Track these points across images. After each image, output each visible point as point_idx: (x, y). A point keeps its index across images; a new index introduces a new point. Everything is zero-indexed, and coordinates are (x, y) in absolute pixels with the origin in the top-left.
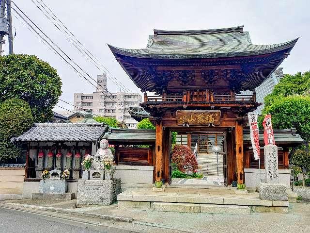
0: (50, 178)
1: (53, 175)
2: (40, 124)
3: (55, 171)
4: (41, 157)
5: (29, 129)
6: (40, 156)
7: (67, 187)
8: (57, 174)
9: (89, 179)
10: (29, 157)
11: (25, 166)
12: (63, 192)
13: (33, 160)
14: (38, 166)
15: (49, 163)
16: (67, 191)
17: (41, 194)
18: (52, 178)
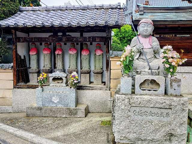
0: (51, 85)
1: (55, 79)
2: (27, 8)
3: (58, 74)
4: (35, 53)
5: (13, 14)
6: (33, 53)
7: (77, 97)
8: (61, 79)
9: (133, 93)
10: (17, 54)
11: (12, 67)
12: (72, 106)
13: (22, 58)
14: (31, 66)
15: (45, 63)
16: (77, 103)
17: (40, 109)
18: (52, 84)
